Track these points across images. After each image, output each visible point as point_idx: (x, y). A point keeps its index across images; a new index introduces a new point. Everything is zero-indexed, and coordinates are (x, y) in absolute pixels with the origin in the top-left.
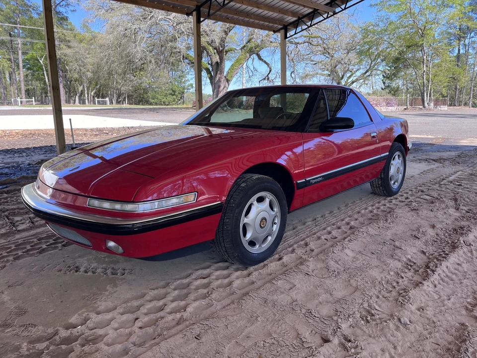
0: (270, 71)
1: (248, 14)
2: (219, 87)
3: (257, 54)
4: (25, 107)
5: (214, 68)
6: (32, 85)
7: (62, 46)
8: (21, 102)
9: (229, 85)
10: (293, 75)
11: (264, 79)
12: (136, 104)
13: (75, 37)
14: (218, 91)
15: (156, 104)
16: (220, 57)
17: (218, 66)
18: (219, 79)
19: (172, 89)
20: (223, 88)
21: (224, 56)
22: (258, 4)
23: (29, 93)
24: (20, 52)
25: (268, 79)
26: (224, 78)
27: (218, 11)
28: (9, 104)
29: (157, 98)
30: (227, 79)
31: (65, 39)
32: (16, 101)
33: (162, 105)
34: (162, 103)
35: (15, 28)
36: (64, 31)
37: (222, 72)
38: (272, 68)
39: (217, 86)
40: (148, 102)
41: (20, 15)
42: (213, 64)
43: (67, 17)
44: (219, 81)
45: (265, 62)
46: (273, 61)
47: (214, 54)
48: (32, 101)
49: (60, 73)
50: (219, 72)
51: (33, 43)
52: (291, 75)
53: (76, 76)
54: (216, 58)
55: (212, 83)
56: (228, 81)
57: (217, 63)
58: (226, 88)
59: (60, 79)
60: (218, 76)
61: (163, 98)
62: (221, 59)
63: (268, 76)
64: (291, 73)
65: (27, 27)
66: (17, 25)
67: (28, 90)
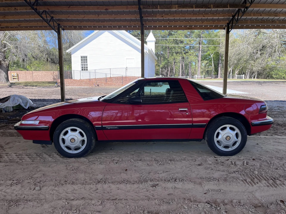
4: (199, 80)
8: (198, 77)
12: (265, 78)
15: (277, 78)
24: (200, 52)
29: (279, 75)
32: (195, 77)
33: (282, 79)
34: (282, 78)
40: (272, 78)
41: (203, 33)
49: (220, 62)
51: (209, 47)
59: (220, 65)
61: (283, 75)
65: (207, 39)
66: (201, 38)
67: (208, 71)
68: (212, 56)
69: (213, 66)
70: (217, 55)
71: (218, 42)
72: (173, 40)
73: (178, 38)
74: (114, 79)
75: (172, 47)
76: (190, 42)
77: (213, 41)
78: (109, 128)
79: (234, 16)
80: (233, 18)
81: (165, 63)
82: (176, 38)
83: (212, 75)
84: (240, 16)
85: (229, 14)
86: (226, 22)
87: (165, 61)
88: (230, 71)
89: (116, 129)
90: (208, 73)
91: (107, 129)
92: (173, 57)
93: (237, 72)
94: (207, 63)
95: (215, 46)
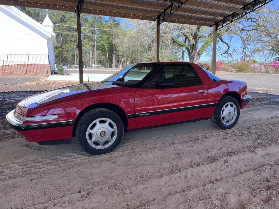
0: (229, 48)
1: (191, 18)
2: (194, 58)
3: (220, 38)
4: (96, 69)
5: (191, 47)
6: (102, 58)
7: (116, 38)
8: (95, 67)
9: (200, 57)
10: (244, 51)
11: (225, 53)
13: (122, 33)
14: (193, 61)
16: (195, 41)
17: (194, 46)
18: (194, 54)
19: (170, 60)
20: (196, 59)
21: (198, 40)
22: (196, 11)
23: (100, 62)
24: (96, 41)
25: (227, 53)
26: (197, 53)
27: (168, 17)
28: (89, 68)
30: (199, 54)
31: (117, 34)
32: (92, 67)
35: (94, 29)
36: (117, 31)
37: (196, 50)
38: (230, 46)
39: (192, 58)
41: (97, 23)
42: (191, 45)
43: (119, 23)
44: (194, 55)
45: (225, 43)
46: (231, 42)
47: (192, 39)
48: (99, 66)
49: (114, 52)
50: (194, 50)
51: (102, 37)
52: (243, 50)
53: (121, 53)
54: (193, 42)
55: (189, 56)
56: (199, 55)
57: (193, 44)
58: (198, 59)
59: (114, 55)
60: (193, 52)
62: (196, 42)
63: (227, 51)
64: (243, 49)
65: (100, 29)
66: (95, 28)
67: (100, 61)
68: (106, 46)
69: (108, 56)
70: (111, 46)
71: (111, 33)
72: (67, 27)
73: (72, 25)
74: (14, 67)
75: (66, 34)
76: (85, 31)
77: (106, 31)
78: (141, 115)
79: (165, 10)
80: (164, 12)
81: (59, 51)
82: (70, 25)
83: (107, 64)
84: (172, 11)
85: (162, 7)
86: (157, 14)
87: (59, 49)
88: (124, 61)
89: (148, 115)
90: (100, 63)
91: (140, 116)
92: (68, 45)
93: (129, 62)
94: (100, 53)
95: (109, 36)
